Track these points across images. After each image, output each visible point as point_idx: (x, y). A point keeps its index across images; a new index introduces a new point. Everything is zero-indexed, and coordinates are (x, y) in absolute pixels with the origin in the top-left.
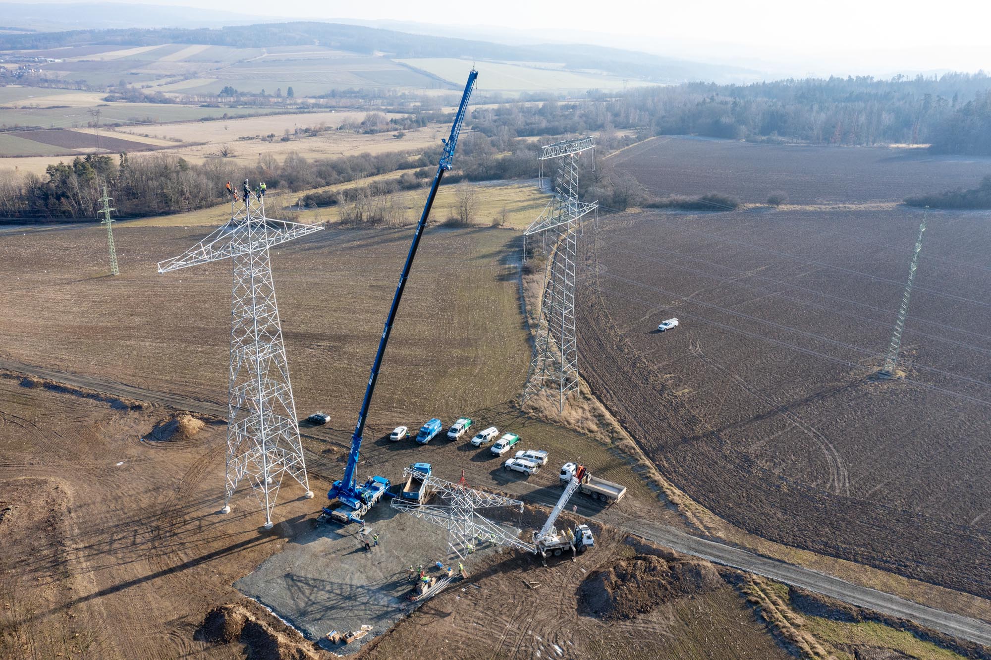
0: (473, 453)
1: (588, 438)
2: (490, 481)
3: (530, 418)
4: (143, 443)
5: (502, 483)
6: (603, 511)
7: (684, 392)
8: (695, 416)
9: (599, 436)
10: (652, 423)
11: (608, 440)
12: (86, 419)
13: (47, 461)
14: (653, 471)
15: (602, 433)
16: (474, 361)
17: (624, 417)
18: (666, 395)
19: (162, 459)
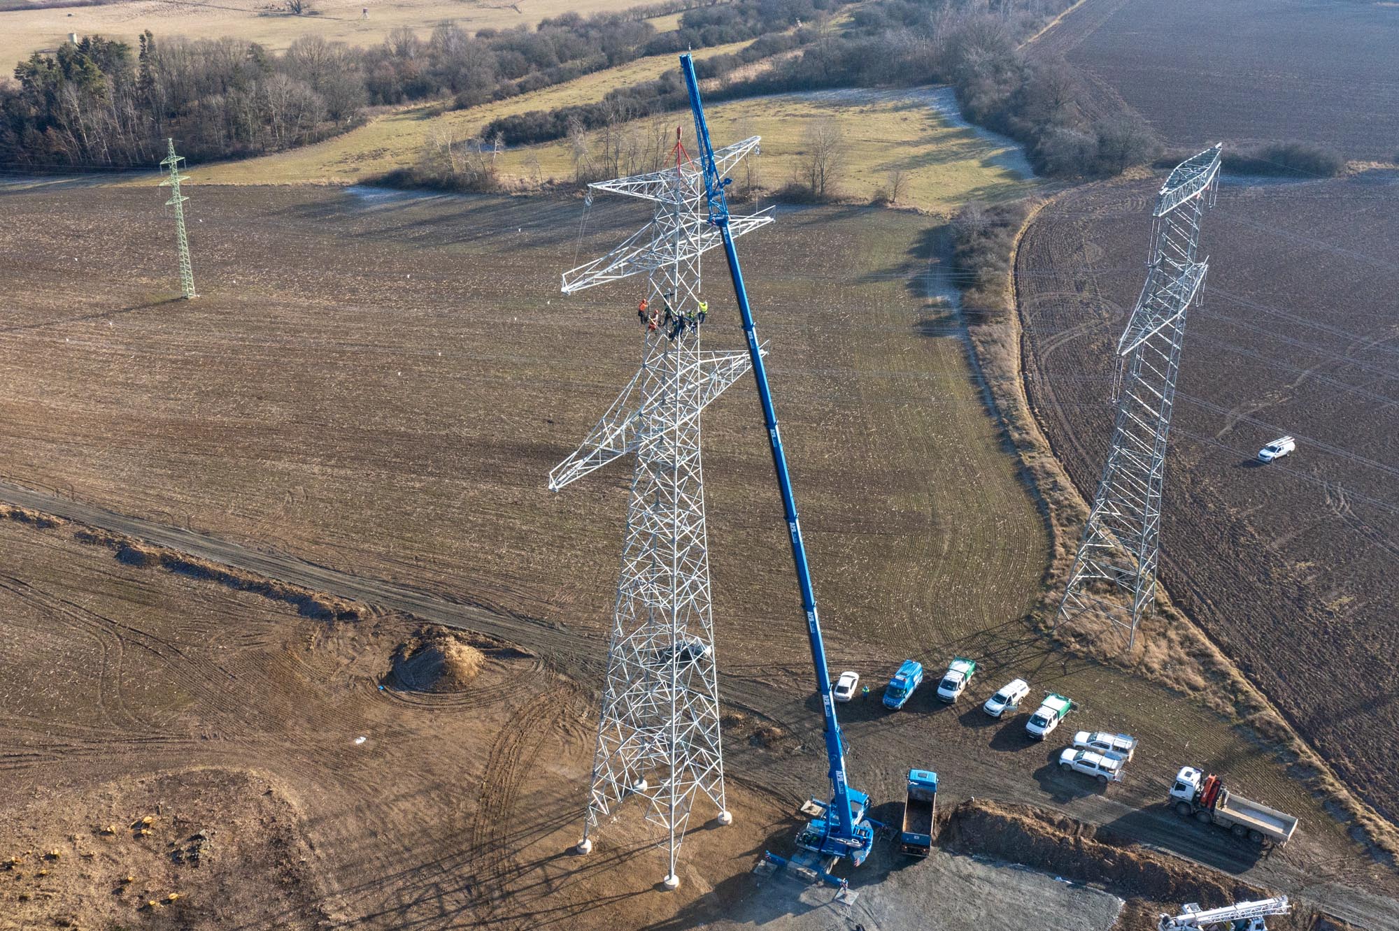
0: (991, 731)
1: (1191, 702)
2: (1040, 794)
3: (1073, 655)
4: (385, 694)
5: (1062, 798)
6: (1261, 863)
7: (1340, 602)
8: (1374, 658)
9: (1213, 700)
10: (1302, 672)
11: (1230, 709)
12: (265, 639)
13: (229, 731)
14: (1330, 779)
15: (1215, 693)
16: (934, 523)
17: (1247, 656)
18: (1311, 611)
19: (432, 732)
